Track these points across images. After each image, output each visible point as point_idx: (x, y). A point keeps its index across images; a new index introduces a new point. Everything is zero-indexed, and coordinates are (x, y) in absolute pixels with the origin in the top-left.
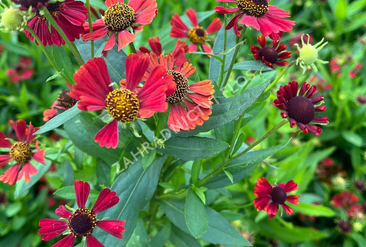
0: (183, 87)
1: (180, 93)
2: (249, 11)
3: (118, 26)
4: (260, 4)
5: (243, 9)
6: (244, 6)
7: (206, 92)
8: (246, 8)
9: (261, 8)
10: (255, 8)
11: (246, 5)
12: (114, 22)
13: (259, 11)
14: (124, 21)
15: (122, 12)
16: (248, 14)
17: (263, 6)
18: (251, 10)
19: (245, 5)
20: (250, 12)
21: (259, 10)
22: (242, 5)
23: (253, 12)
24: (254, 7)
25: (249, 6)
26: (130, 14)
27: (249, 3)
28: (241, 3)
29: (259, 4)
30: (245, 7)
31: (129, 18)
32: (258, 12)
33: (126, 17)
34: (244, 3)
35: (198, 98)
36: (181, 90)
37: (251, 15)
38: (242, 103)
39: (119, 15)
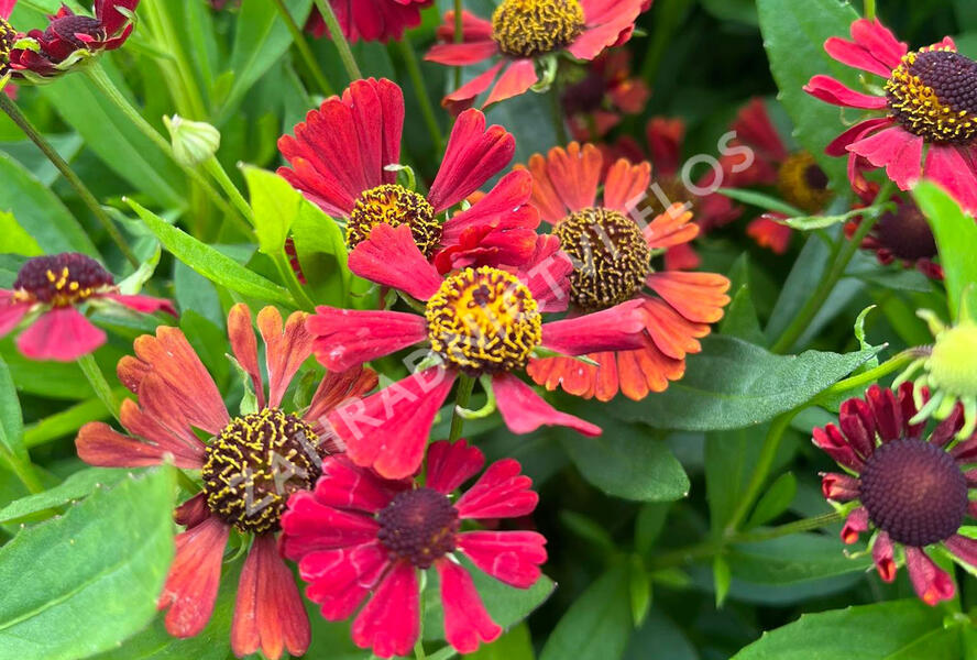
0: (615, 269)
1: (603, 284)
2: (910, 118)
3: (516, 43)
4: (955, 107)
5: (894, 106)
6: (900, 98)
7: (695, 309)
8: (905, 106)
9: (952, 121)
10: (931, 113)
11: (907, 96)
12: (508, 31)
13: (943, 127)
14: (533, 35)
15: (538, 8)
16: (906, 126)
17: (963, 113)
18: (916, 116)
19: (903, 94)
20: (912, 122)
21: (945, 125)
22: (895, 93)
23: (921, 125)
24: (929, 108)
25: (915, 101)
26: (559, 20)
27: (918, 93)
28: (895, 86)
29: (951, 105)
30: (902, 102)
31: (552, 31)
32: (940, 128)
33: (546, 24)
34: (904, 88)
35: (665, 318)
36: (607, 274)
37: (914, 132)
38: (782, 387)
39: (529, 14)
